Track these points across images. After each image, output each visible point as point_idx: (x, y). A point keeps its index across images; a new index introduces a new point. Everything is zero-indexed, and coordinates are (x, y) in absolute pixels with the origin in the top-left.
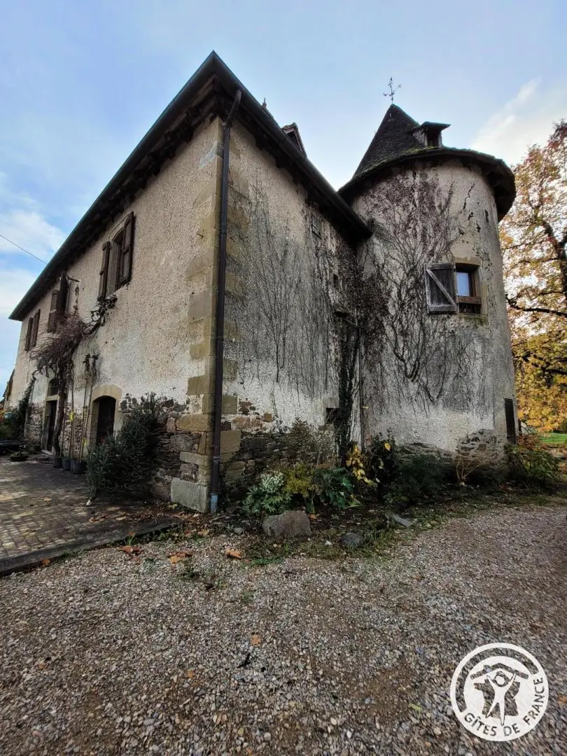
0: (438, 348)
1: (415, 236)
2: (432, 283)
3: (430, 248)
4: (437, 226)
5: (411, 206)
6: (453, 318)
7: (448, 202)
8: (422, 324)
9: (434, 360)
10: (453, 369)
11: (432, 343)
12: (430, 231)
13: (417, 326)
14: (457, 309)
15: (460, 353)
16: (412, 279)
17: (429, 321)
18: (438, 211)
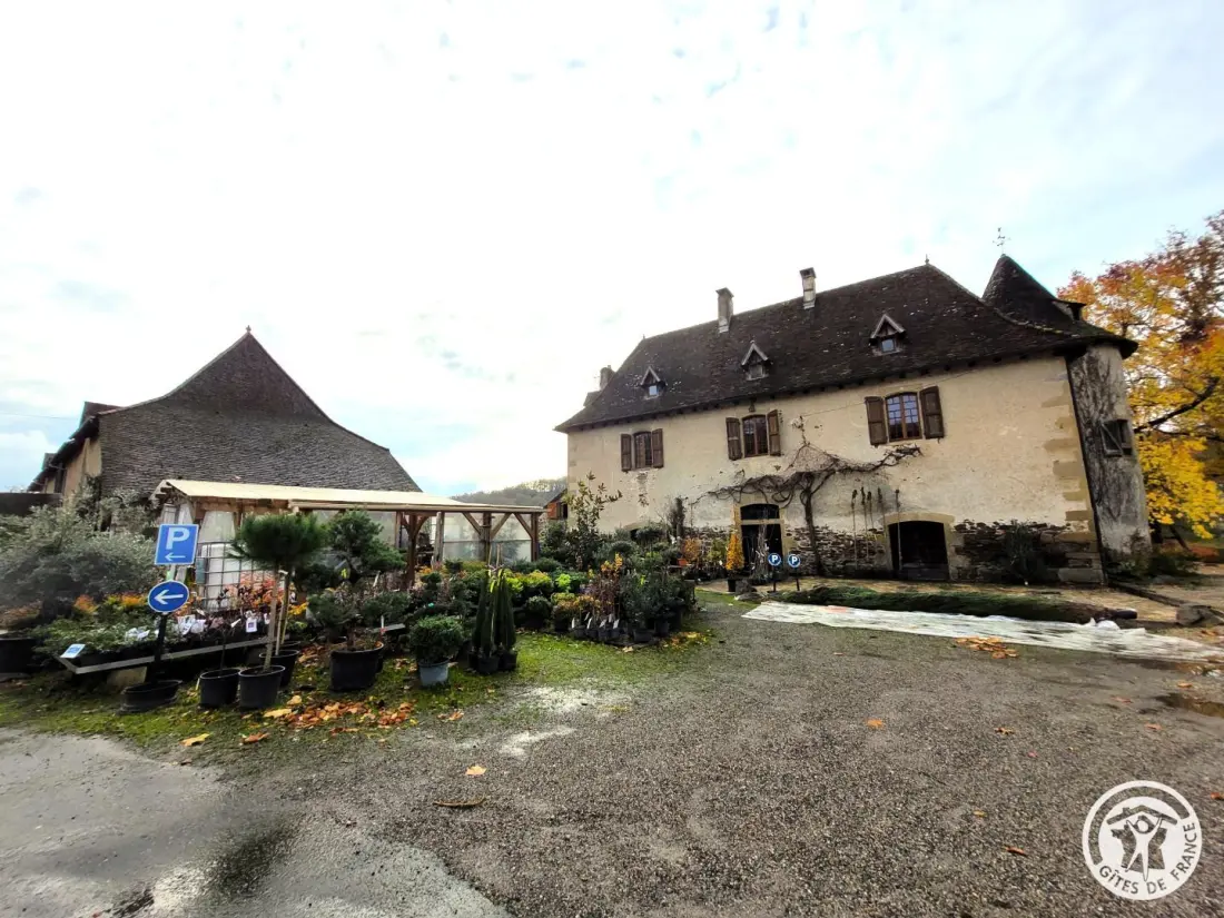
0: (1114, 481)
1: (1088, 397)
2: (1105, 433)
3: (1100, 407)
4: (1102, 391)
5: (1082, 375)
6: (1121, 459)
7: (1108, 373)
8: (1101, 463)
9: (1112, 490)
10: (1125, 496)
11: (1109, 478)
12: (1098, 395)
13: (1097, 465)
14: (1122, 453)
15: (1128, 484)
16: (1089, 430)
17: (1105, 462)
18: (1102, 380)
